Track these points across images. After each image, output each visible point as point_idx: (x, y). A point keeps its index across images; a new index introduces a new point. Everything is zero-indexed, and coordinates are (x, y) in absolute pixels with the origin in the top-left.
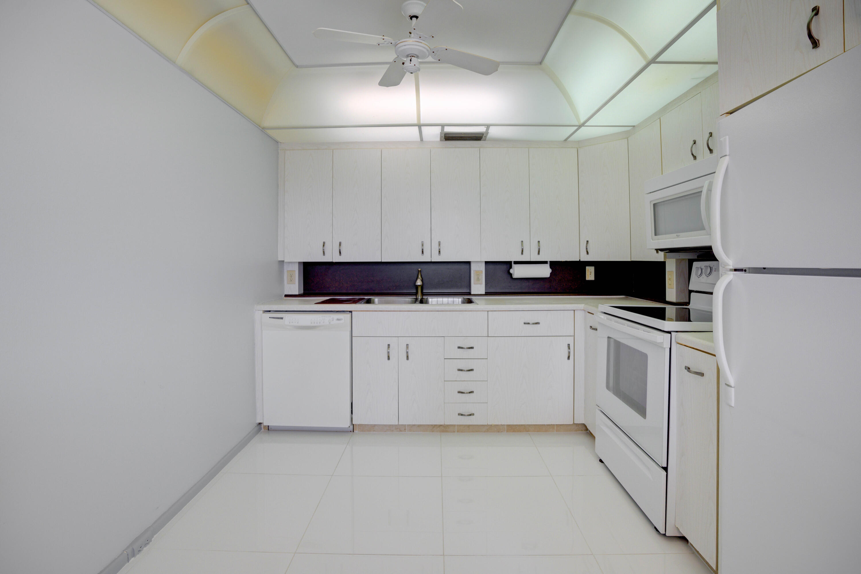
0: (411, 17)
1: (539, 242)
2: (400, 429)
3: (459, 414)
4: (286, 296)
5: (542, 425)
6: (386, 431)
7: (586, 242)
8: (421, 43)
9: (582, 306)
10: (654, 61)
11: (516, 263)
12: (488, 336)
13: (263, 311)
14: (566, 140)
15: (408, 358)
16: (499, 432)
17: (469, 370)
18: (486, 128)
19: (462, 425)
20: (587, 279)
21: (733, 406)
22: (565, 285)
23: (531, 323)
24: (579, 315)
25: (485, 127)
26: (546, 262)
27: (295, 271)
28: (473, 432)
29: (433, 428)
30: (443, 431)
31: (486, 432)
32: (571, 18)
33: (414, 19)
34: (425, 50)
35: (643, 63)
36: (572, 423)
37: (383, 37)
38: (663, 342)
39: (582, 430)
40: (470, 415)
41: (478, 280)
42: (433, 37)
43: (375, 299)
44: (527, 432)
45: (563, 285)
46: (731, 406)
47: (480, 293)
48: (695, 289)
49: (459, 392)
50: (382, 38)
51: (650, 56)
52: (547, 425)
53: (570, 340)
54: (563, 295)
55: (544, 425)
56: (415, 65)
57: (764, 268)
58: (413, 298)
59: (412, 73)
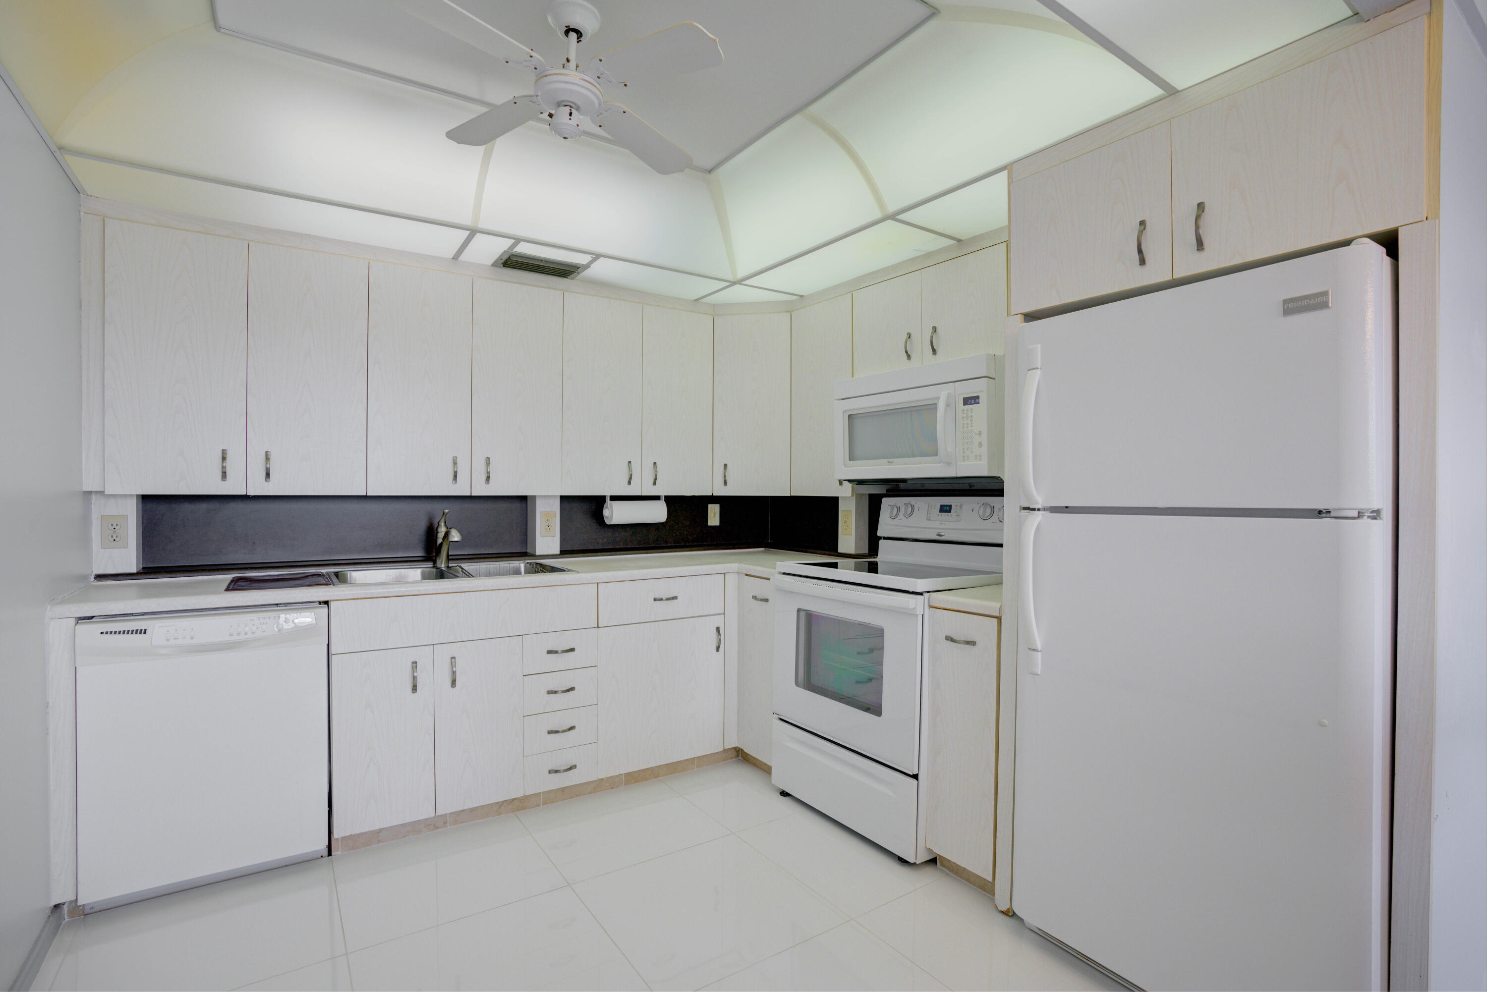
0: (568, 31)
1: (655, 463)
2: (434, 825)
3: (550, 772)
4: (99, 577)
5: (678, 762)
6: (405, 836)
7: (723, 467)
8: (595, 86)
9: (735, 566)
10: (893, 217)
11: (614, 498)
12: (598, 627)
13: (76, 618)
14: (697, 300)
15: (454, 683)
16: (612, 788)
17: (568, 691)
18: (592, 259)
19: (552, 790)
20: (709, 524)
21: (1040, 674)
22: (678, 534)
23: (664, 599)
24: (732, 579)
25: (592, 257)
26: (657, 498)
27: (125, 517)
28: (571, 798)
29: (499, 808)
30: (519, 809)
31: (593, 793)
32: (797, 119)
33: (573, 35)
34: (596, 102)
35: (878, 215)
36: (722, 749)
37: (533, 53)
38: (914, 608)
39: (732, 758)
40: (570, 769)
41: (548, 529)
42: (626, 85)
43: (349, 573)
44: (656, 777)
45: (677, 534)
46: (1039, 675)
47: (550, 553)
48: (886, 535)
49: (550, 732)
50: (528, 53)
51: (891, 208)
52: (685, 760)
53: (718, 621)
54: (691, 551)
55: (681, 761)
56: (578, 125)
57: (1067, 507)
58: (427, 566)
59: (565, 138)
